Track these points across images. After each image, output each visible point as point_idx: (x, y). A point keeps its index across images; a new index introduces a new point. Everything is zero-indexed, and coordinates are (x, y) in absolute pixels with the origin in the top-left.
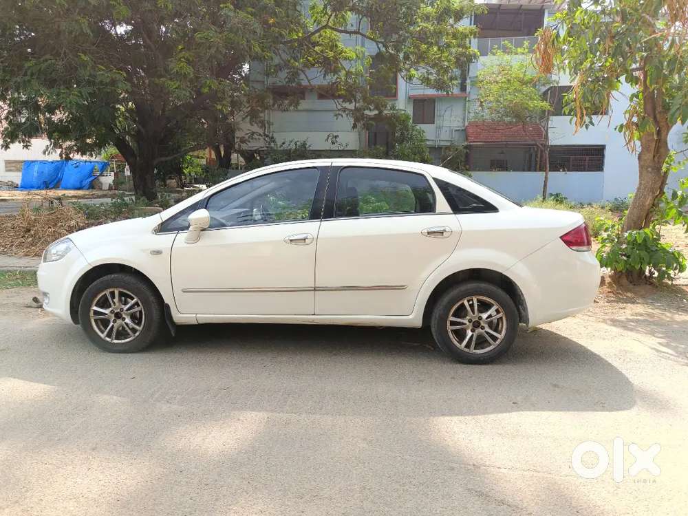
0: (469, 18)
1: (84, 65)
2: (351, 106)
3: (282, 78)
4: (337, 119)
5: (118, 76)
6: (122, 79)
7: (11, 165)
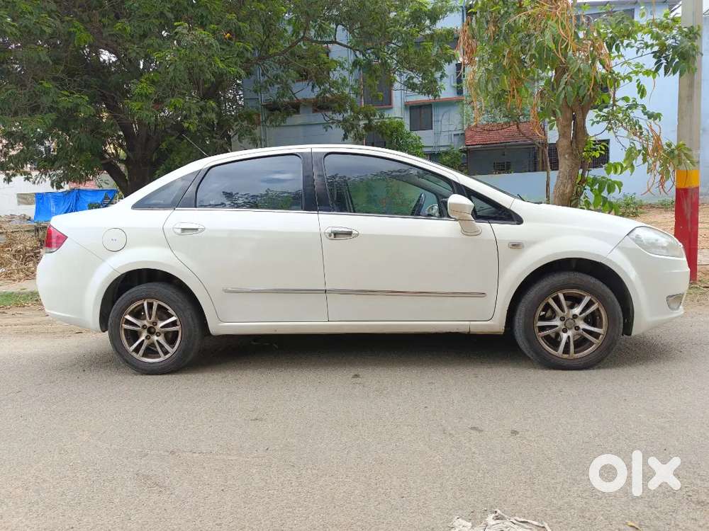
0: (461, 14)
1: (46, 93)
2: (340, 118)
3: (272, 93)
4: (326, 131)
5: (79, 101)
6: (85, 103)
7: (23, 198)
